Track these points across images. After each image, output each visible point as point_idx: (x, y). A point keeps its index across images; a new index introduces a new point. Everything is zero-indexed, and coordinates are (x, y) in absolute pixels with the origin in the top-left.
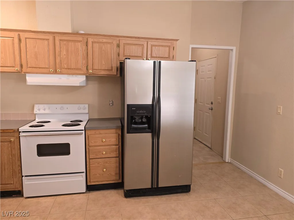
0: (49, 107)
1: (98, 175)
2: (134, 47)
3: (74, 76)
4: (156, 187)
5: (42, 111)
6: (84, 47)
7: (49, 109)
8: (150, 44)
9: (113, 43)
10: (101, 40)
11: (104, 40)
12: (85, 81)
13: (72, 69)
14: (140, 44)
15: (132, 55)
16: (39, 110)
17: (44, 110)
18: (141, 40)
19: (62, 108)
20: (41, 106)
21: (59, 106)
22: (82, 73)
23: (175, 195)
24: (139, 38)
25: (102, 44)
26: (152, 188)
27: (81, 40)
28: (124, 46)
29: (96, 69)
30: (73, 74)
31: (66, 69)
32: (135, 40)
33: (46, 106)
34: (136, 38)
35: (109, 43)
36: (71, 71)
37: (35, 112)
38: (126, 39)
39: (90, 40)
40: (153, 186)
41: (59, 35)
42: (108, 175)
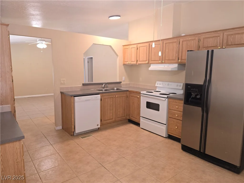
0: (162, 83)
1: (173, 129)
2: (211, 39)
3: (172, 64)
4: (203, 152)
5: (159, 86)
6: (178, 45)
7: (162, 84)
8: (226, 34)
9: (195, 39)
10: (188, 39)
11: (190, 39)
12: (177, 67)
13: (170, 60)
14: (216, 36)
15: (209, 46)
16: (158, 84)
17: (160, 84)
18: (218, 32)
19: (168, 85)
20: (159, 82)
21: (167, 83)
22: (175, 62)
23: (221, 168)
24: (216, 31)
25: (188, 42)
26: (200, 151)
27: (176, 41)
28: (204, 40)
29: (183, 59)
30: (171, 63)
31: (167, 60)
32: (213, 33)
33: (161, 82)
34: (214, 32)
35: (193, 40)
36: (170, 62)
37: (156, 86)
38: (206, 34)
39: (181, 40)
40: (201, 151)
41: (166, 40)
42: (179, 132)
